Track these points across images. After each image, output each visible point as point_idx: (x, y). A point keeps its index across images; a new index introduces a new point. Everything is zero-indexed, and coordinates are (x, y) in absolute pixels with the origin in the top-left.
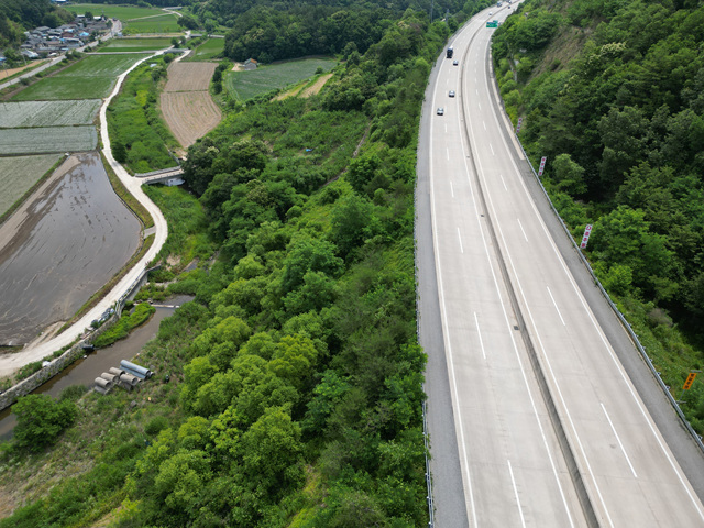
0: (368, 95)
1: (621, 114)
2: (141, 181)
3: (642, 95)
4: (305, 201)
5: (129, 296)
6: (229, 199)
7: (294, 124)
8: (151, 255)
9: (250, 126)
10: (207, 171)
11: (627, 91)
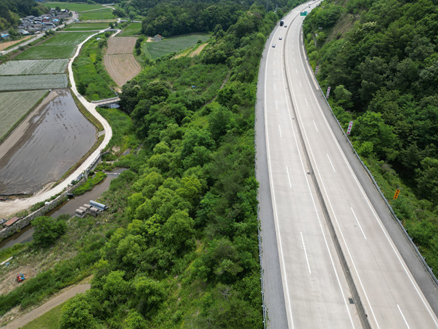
0: (229, 55)
1: (371, 61)
2: (95, 105)
3: (384, 51)
4: (192, 114)
5: (91, 168)
6: (148, 113)
7: (185, 72)
8: (103, 145)
9: (158, 74)
10: (134, 99)
11: (375, 49)
